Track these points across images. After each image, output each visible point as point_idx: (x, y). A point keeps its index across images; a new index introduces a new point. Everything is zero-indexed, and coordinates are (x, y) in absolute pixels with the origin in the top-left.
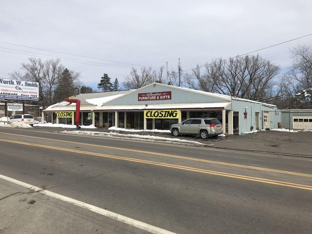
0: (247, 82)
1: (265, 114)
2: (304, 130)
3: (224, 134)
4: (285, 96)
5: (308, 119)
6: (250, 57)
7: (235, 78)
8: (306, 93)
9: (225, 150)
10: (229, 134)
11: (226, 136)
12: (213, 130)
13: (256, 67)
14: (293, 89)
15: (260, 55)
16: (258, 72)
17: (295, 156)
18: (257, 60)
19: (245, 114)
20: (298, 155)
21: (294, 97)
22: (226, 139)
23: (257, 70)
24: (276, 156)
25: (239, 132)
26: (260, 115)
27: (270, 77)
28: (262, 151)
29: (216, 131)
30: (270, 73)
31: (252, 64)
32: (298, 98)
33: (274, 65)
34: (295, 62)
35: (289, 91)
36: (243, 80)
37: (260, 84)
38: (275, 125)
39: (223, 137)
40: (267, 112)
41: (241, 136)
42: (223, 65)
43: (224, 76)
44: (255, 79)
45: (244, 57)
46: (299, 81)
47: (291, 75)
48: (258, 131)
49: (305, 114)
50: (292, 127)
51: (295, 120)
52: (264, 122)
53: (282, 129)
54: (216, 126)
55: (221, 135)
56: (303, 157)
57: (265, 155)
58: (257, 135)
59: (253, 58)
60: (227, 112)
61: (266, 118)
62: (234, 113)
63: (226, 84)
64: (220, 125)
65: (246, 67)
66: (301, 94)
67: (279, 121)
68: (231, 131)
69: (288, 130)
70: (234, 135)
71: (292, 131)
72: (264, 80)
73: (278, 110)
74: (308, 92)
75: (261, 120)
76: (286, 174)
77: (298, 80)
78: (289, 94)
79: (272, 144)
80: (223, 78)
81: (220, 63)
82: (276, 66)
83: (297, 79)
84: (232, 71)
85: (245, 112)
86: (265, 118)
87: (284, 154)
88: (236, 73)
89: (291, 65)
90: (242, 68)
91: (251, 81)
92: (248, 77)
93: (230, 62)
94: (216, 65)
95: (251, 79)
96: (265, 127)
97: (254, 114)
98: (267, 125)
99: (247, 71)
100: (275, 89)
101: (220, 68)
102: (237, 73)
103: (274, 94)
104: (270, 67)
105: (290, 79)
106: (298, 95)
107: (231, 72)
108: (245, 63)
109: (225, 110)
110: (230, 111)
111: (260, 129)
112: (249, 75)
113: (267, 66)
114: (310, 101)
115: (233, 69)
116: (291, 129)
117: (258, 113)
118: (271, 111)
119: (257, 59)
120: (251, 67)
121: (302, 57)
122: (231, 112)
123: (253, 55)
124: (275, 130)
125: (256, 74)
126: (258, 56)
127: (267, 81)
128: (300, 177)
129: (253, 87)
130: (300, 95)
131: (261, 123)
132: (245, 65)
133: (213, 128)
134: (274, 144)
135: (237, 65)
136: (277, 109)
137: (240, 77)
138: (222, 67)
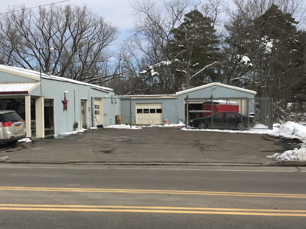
0: (69, 50)
1: (96, 103)
2: (150, 125)
3: (29, 138)
4: (125, 74)
5: (155, 109)
6: (73, 9)
7: (48, 41)
8: (152, 70)
9: (27, 164)
10: (37, 137)
11: (32, 142)
12: (8, 133)
13: (83, 26)
14: (136, 64)
15: (88, 7)
16: (86, 34)
17: (132, 165)
18: (83, 14)
19: (65, 103)
20: (136, 163)
21: (138, 75)
22: (31, 146)
23: (85, 30)
24: (105, 168)
25: (54, 133)
26: (88, 104)
27: (104, 44)
28: (87, 162)
29: (13, 133)
30: (104, 37)
31: (76, 20)
32: (143, 77)
33: (109, 24)
34: (138, 23)
35: (131, 67)
36: (63, 46)
37: (89, 54)
38: (111, 120)
39: (27, 143)
40: (99, 99)
41: (57, 139)
42: (28, 18)
43: (30, 37)
44: (82, 45)
45: (63, 8)
46: (145, 52)
47: (134, 43)
48: (86, 130)
49: (152, 101)
50: (135, 122)
51: (139, 111)
52: (95, 115)
53: (120, 126)
54: (13, 125)
55: (24, 140)
56: (144, 165)
57: (91, 167)
58: (83, 136)
59: (78, 11)
60: (34, 99)
61: (98, 108)
62: (46, 101)
63: (34, 52)
64: (20, 122)
65: (67, 25)
66: (146, 71)
67: (118, 113)
68: (41, 133)
69: (128, 127)
70: (45, 138)
71: (134, 128)
72: (95, 48)
73: (116, 97)
74: (155, 69)
75: (90, 111)
76: (115, 193)
77: (143, 51)
78: (132, 72)
79: (104, 150)
80: (28, 41)
81: (23, 14)
82: (112, 27)
83: (142, 49)
84: (44, 29)
85: (63, 100)
86: (96, 108)
87: (119, 163)
88: (50, 34)
89: (132, 27)
90: (61, 26)
91: (76, 48)
92: (71, 41)
93: (40, 13)
94: (14, 17)
95: (75, 45)
96: (96, 124)
97: (79, 103)
98: (99, 120)
99: (68, 30)
100: (112, 64)
101: (22, 22)
102: (52, 33)
103: (110, 71)
104: (103, 28)
105: (132, 48)
106: (143, 73)
107: (42, 32)
108: (65, 18)
109: (30, 96)
110: (38, 97)
111: (88, 127)
112: (72, 38)
113: (99, 25)
114: (159, 82)
115: (46, 26)
116: (133, 125)
117: (86, 100)
118: (105, 98)
119: (84, 12)
120: (75, 25)
121: (148, 16)
122: (40, 99)
123: (78, 6)
124: (110, 127)
125: (83, 37)
126: (85, 8)
127: (100, 50)
128: (133, 195)
129: (78, 58)
130: (145, 73)
131: (91, 117)
132: (65, 21)
133: (7, 128)
134: (107, 149)
135: (52, 20)
136: (113, 94)
137: (57, 41)
138: (26, 21)
